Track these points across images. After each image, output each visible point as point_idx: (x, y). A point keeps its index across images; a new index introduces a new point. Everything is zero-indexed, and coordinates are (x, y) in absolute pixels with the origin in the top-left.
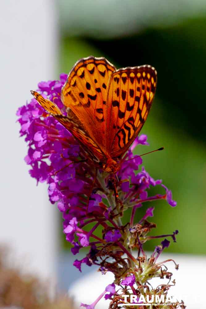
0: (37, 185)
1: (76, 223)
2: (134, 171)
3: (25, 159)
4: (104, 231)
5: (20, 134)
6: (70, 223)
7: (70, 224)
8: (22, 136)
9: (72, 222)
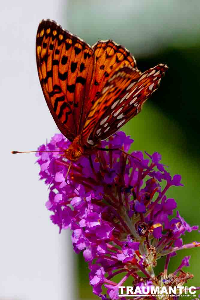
0: (60, 232)
1: (104, 273)
2: (168, 217)
3: (47, 204)
4: (135, 282)
5: (40, 177)
6: (96, 273)
7: (96, 275)
8: (42, 178)
9: (98, 272)
